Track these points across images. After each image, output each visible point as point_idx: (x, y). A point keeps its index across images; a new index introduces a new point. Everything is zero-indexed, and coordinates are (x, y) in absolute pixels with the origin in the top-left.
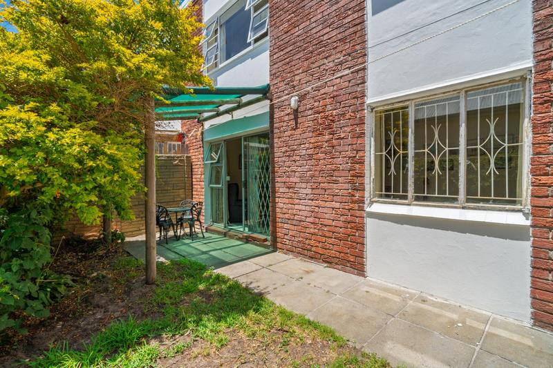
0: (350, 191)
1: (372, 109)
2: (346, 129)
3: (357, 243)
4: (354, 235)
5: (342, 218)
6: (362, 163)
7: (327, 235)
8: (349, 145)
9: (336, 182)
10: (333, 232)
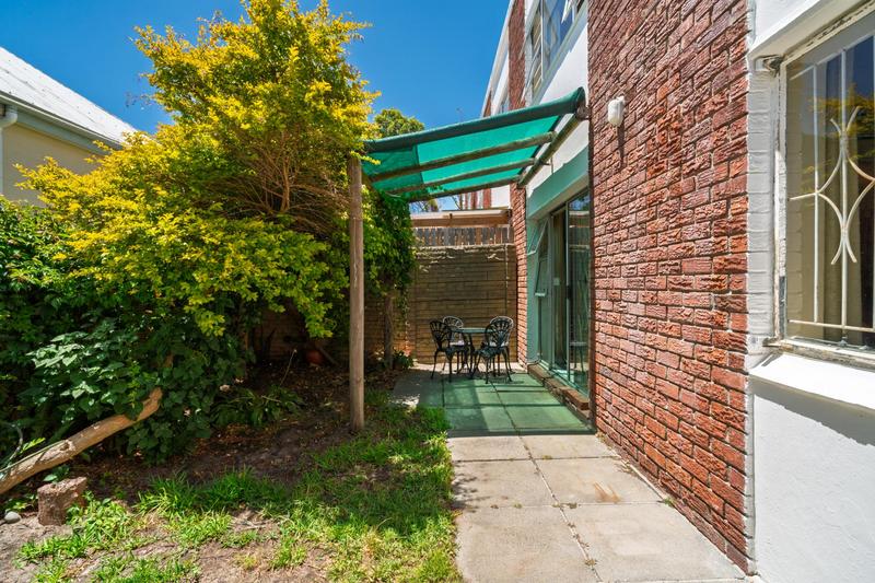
0: (713, 312)
1: (776, 65)
2: (704, 142)
3: (728, 464)
4: (721, 439)
5: (698, 385)
6: (739, 232)
7: (669, 421)
8: (711, 185)
9: (685, 287)
10: (680, 419)
